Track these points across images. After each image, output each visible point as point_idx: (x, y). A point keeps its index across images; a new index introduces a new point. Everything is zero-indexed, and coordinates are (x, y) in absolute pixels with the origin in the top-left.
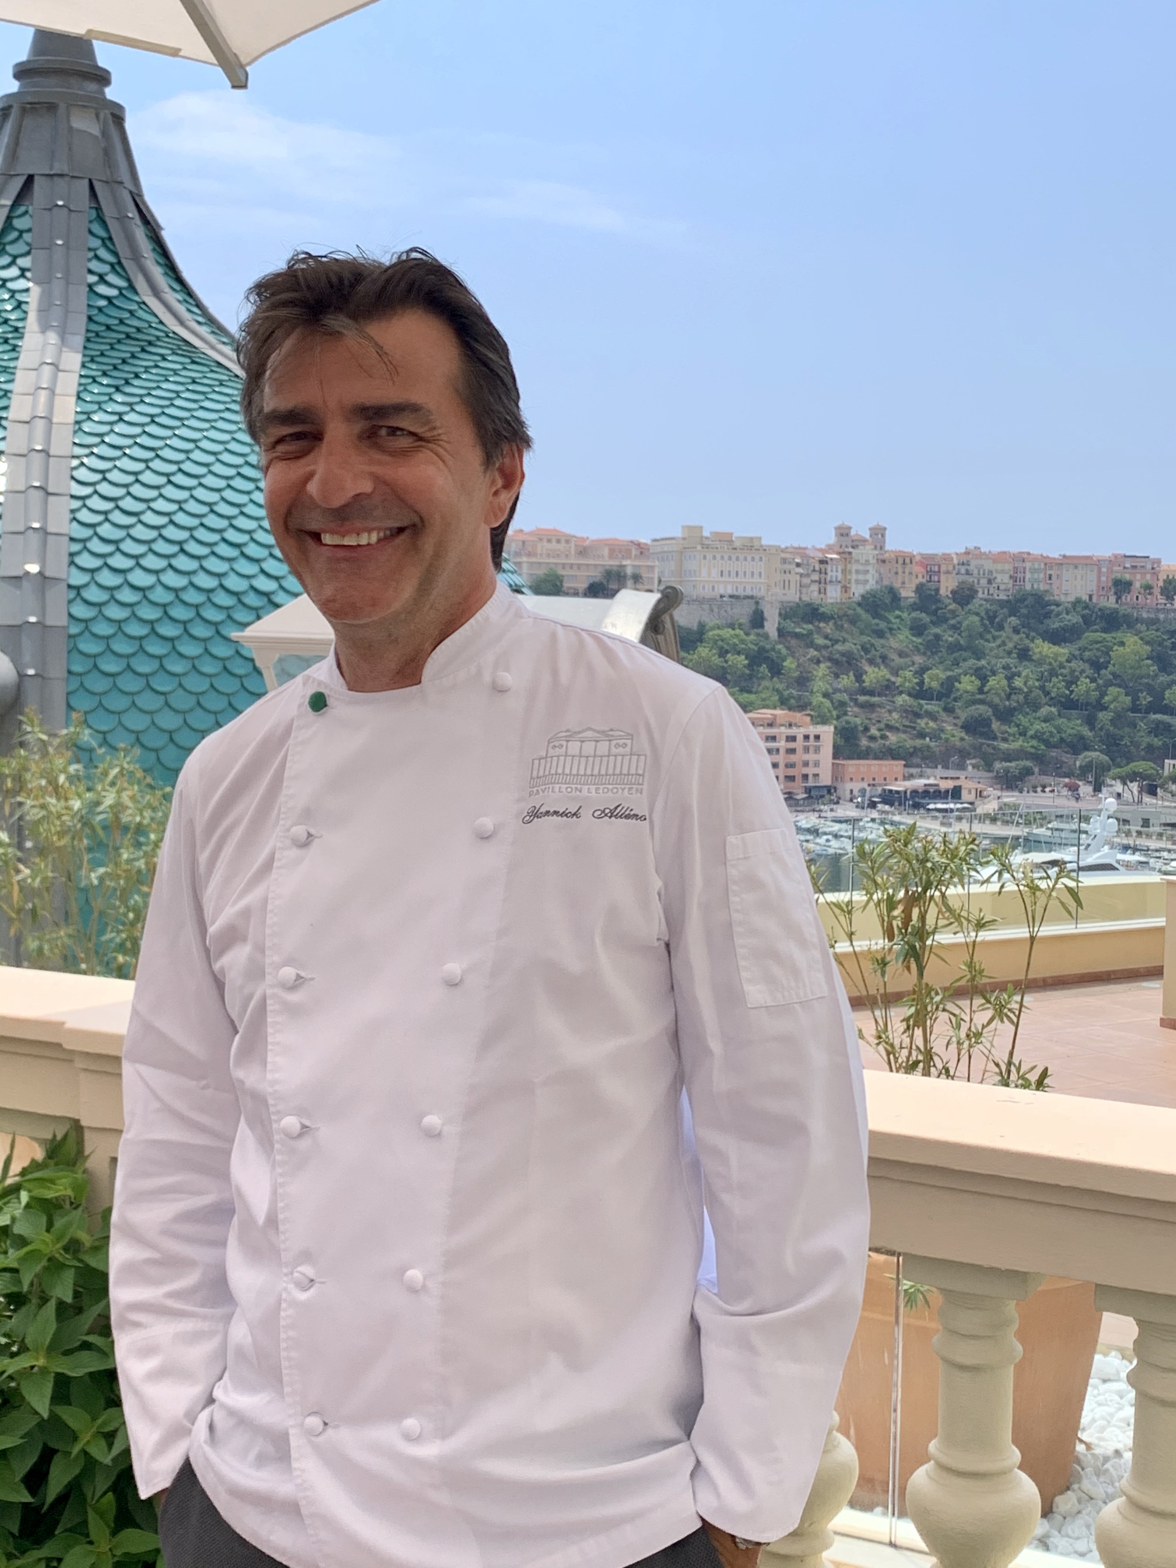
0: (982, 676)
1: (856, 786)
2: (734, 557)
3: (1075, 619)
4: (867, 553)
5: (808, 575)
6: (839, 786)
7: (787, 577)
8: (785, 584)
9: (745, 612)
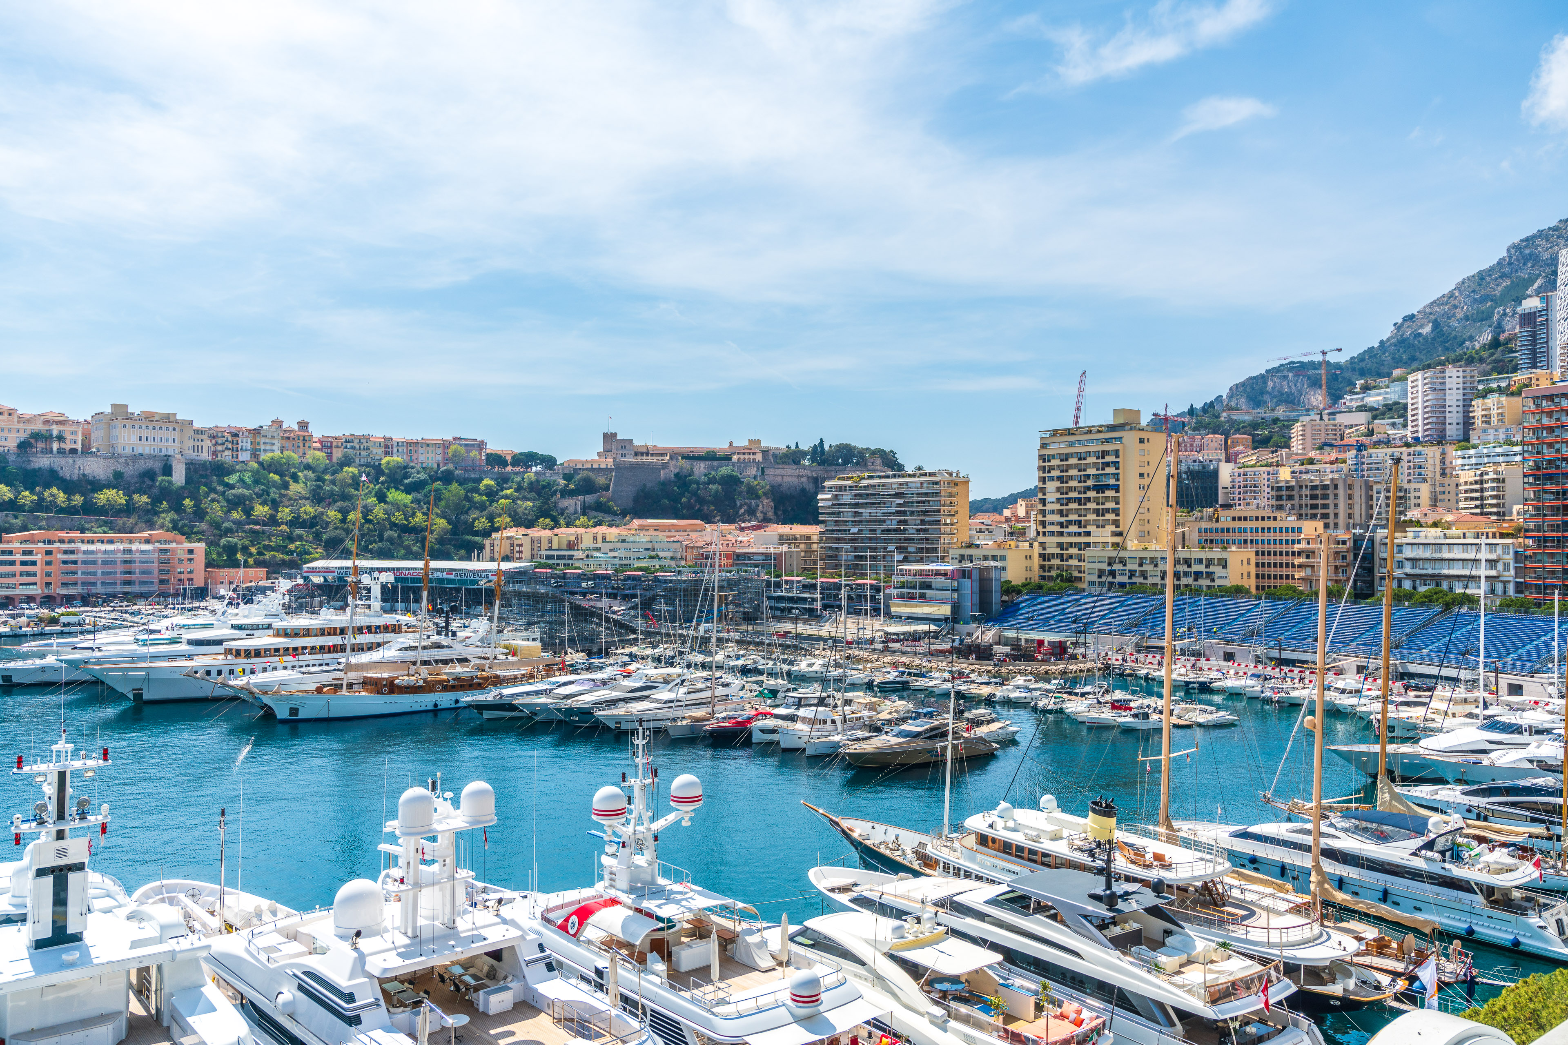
0: (345, 512)
3: (423, 476)
5: (223, 444)
6: (210, 587)
8: (198, 449)
9: (157, 466)
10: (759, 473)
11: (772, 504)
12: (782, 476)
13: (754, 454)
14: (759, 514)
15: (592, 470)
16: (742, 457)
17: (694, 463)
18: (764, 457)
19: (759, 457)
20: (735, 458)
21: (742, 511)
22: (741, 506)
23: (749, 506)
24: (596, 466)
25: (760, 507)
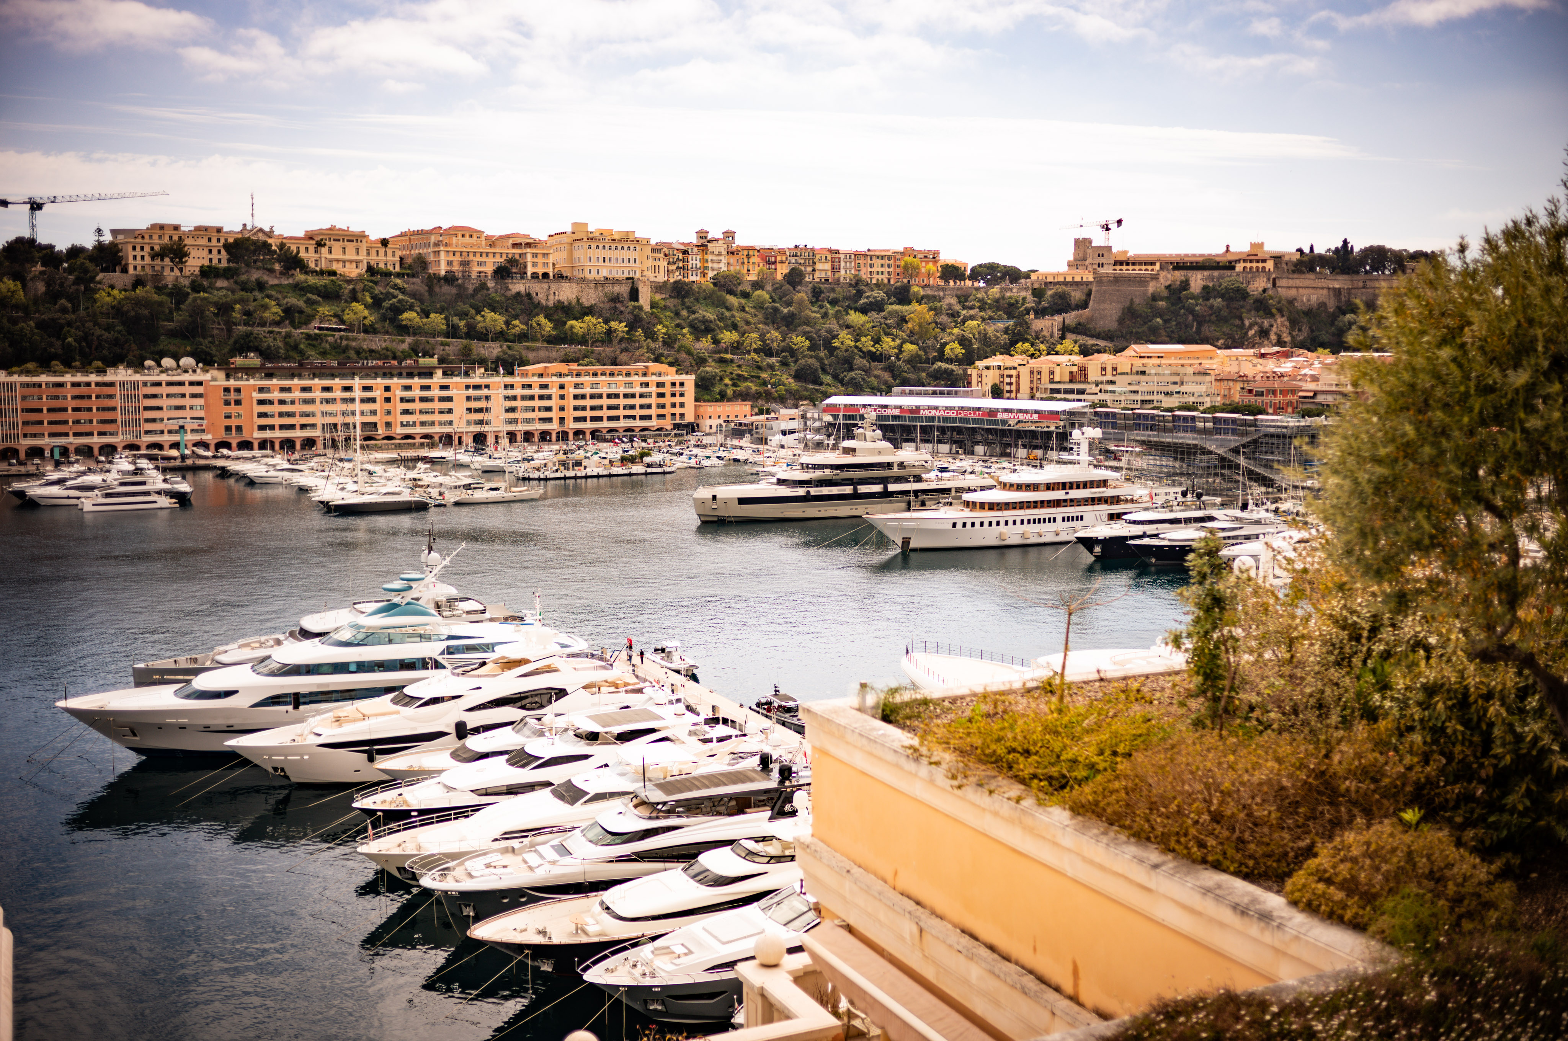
1: (715, 422)
2: (613, 247)
3: (879, 295)
4: (720, 247)
5: (674, 263)
6: (700, 422)
7: (657, 263)
8: (656, 269)
9: (623, 290)
10: (1270, 285)
11: (1287, 323)
12: (1297, 288)
13: (1264, 261)
14: (1273, 337)
15: (1065, 283)
16: (1248, 265)
17: (1190, 273)
18: (1276, 265)
19: (1270, 265)
20: (1239, 267)
21: (1251, 333)
22: (1251, 327)
23: (1261, 327)
24: (1069, 279)
25: (1274, 329)
